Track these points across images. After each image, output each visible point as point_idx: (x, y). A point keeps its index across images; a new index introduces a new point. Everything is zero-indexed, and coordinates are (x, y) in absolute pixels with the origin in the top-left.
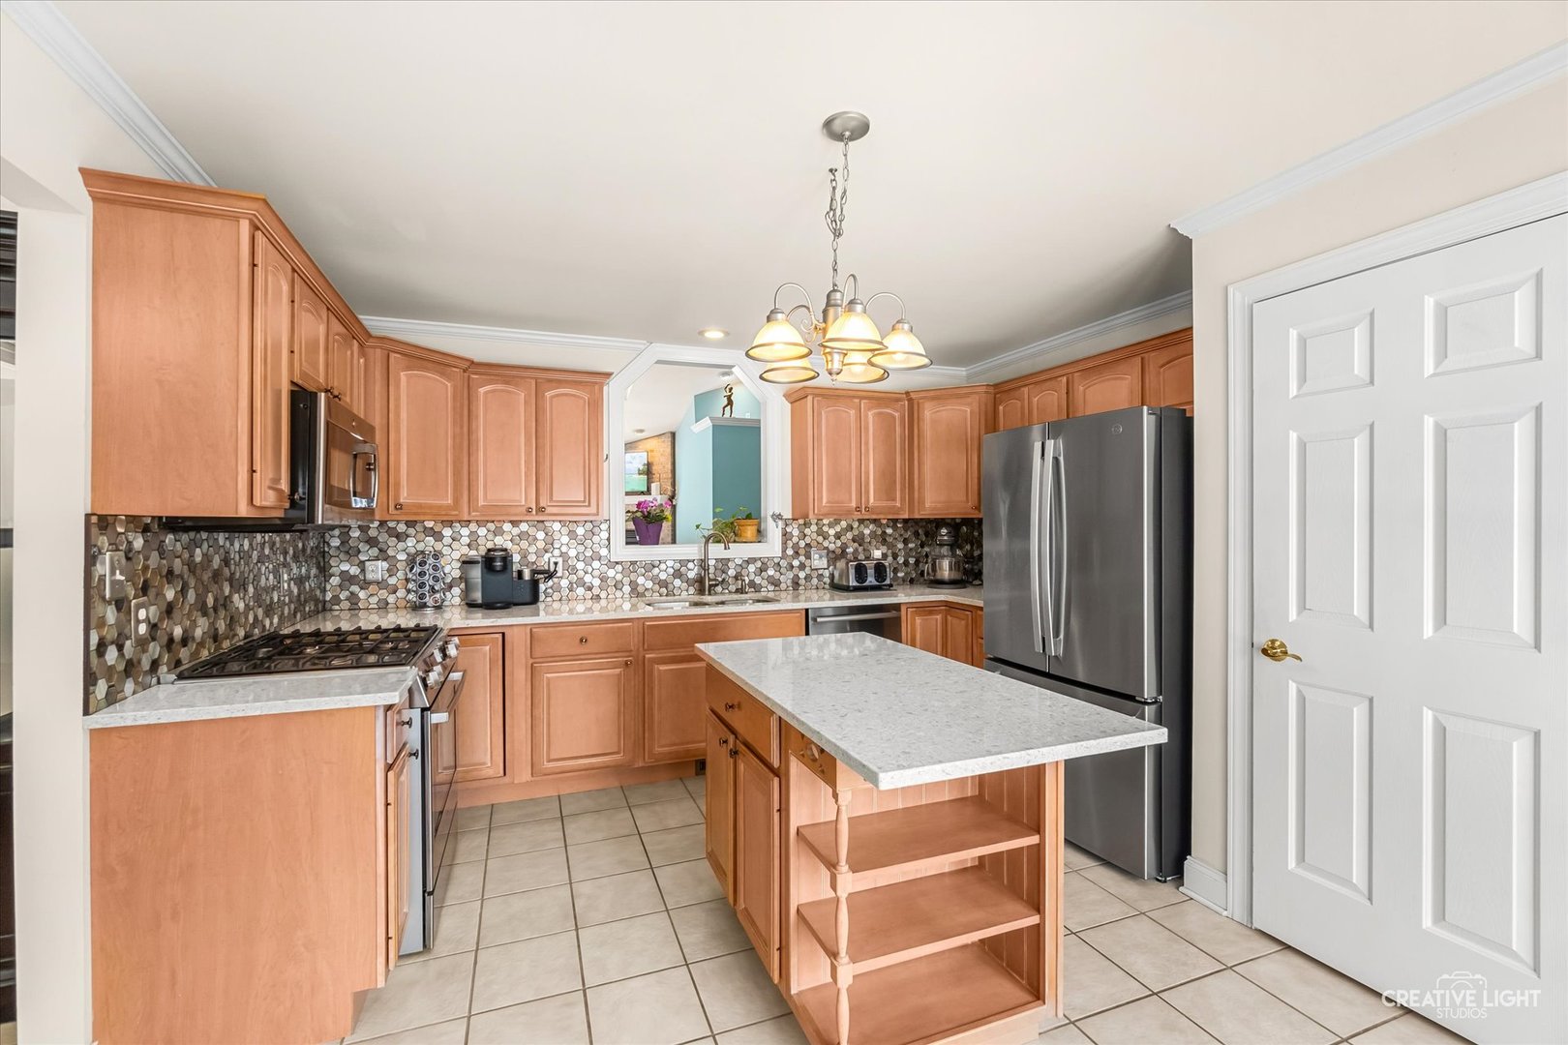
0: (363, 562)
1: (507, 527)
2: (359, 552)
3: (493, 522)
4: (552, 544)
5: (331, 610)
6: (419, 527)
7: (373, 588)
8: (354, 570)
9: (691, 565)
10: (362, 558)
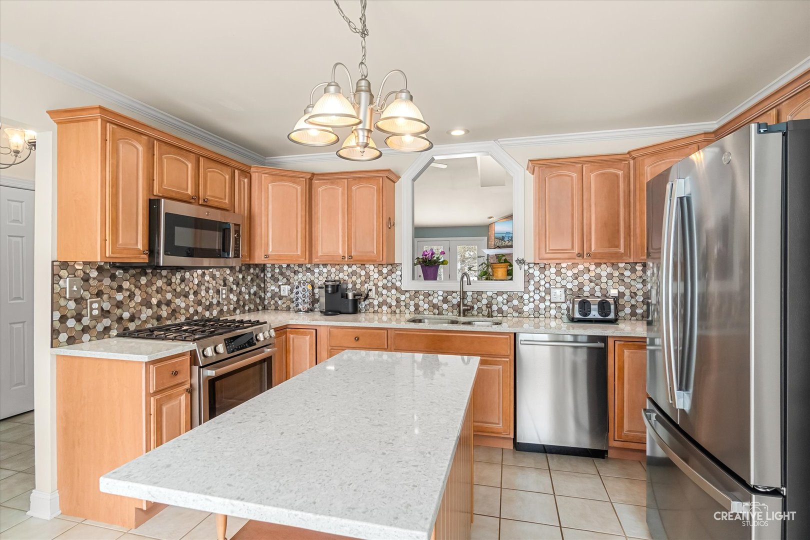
0: (280, 286)
1: (346, 267)
2: (279, 280)
3: (339, 265)
4: (369, 278)
5: (267, 309)
6: (304, 267)
7: (284, 300)
8: (277, 290)
9: (454, 295)
10: (280, 283)
